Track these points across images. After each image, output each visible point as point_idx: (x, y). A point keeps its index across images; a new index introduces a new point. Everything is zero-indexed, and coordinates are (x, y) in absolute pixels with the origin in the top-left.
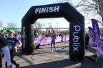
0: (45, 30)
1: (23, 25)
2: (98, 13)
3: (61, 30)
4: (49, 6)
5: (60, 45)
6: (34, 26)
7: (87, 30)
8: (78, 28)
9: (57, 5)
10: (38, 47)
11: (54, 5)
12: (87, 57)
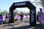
0: (19, 13)
1: (10, 11)
2: (42, 5)
3: (26, 13)
4: (21, 2)
5: (26, 19)
6: (15, 11)
7: (37, 13)
8: (33, 12)
9: (24, 2)
10: (16, 20)
11: (23, 2)
12: (37, 24)
